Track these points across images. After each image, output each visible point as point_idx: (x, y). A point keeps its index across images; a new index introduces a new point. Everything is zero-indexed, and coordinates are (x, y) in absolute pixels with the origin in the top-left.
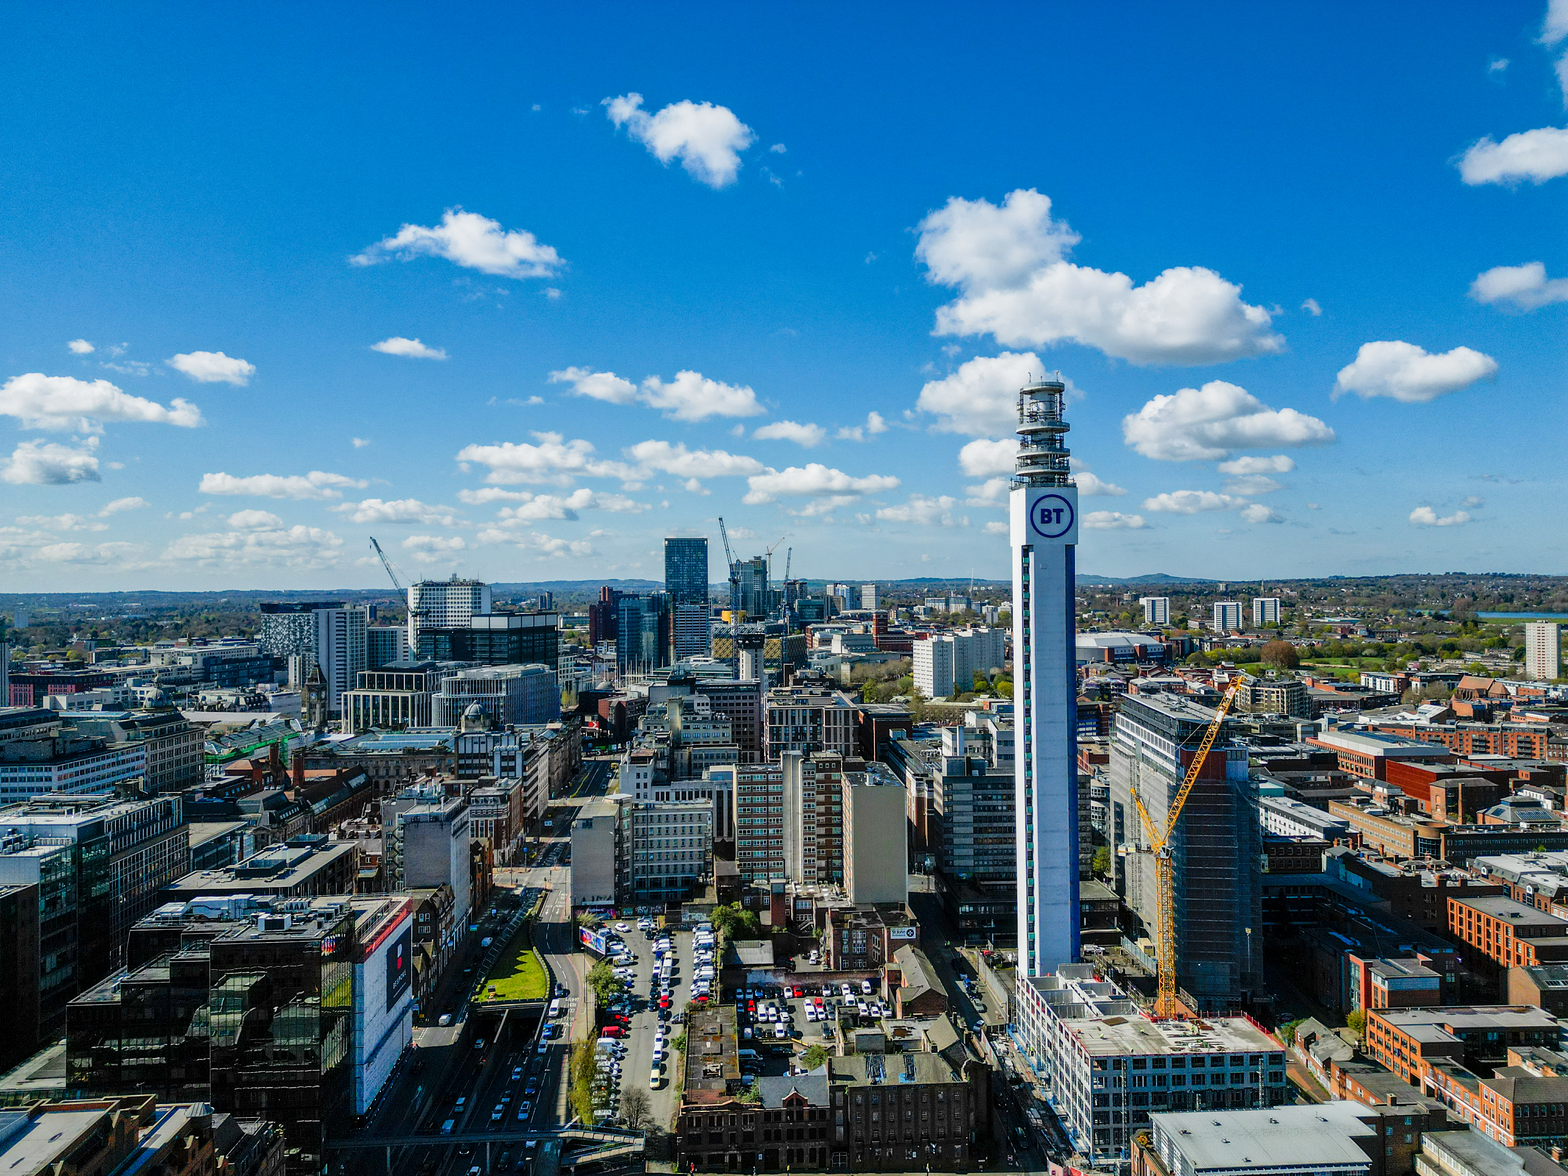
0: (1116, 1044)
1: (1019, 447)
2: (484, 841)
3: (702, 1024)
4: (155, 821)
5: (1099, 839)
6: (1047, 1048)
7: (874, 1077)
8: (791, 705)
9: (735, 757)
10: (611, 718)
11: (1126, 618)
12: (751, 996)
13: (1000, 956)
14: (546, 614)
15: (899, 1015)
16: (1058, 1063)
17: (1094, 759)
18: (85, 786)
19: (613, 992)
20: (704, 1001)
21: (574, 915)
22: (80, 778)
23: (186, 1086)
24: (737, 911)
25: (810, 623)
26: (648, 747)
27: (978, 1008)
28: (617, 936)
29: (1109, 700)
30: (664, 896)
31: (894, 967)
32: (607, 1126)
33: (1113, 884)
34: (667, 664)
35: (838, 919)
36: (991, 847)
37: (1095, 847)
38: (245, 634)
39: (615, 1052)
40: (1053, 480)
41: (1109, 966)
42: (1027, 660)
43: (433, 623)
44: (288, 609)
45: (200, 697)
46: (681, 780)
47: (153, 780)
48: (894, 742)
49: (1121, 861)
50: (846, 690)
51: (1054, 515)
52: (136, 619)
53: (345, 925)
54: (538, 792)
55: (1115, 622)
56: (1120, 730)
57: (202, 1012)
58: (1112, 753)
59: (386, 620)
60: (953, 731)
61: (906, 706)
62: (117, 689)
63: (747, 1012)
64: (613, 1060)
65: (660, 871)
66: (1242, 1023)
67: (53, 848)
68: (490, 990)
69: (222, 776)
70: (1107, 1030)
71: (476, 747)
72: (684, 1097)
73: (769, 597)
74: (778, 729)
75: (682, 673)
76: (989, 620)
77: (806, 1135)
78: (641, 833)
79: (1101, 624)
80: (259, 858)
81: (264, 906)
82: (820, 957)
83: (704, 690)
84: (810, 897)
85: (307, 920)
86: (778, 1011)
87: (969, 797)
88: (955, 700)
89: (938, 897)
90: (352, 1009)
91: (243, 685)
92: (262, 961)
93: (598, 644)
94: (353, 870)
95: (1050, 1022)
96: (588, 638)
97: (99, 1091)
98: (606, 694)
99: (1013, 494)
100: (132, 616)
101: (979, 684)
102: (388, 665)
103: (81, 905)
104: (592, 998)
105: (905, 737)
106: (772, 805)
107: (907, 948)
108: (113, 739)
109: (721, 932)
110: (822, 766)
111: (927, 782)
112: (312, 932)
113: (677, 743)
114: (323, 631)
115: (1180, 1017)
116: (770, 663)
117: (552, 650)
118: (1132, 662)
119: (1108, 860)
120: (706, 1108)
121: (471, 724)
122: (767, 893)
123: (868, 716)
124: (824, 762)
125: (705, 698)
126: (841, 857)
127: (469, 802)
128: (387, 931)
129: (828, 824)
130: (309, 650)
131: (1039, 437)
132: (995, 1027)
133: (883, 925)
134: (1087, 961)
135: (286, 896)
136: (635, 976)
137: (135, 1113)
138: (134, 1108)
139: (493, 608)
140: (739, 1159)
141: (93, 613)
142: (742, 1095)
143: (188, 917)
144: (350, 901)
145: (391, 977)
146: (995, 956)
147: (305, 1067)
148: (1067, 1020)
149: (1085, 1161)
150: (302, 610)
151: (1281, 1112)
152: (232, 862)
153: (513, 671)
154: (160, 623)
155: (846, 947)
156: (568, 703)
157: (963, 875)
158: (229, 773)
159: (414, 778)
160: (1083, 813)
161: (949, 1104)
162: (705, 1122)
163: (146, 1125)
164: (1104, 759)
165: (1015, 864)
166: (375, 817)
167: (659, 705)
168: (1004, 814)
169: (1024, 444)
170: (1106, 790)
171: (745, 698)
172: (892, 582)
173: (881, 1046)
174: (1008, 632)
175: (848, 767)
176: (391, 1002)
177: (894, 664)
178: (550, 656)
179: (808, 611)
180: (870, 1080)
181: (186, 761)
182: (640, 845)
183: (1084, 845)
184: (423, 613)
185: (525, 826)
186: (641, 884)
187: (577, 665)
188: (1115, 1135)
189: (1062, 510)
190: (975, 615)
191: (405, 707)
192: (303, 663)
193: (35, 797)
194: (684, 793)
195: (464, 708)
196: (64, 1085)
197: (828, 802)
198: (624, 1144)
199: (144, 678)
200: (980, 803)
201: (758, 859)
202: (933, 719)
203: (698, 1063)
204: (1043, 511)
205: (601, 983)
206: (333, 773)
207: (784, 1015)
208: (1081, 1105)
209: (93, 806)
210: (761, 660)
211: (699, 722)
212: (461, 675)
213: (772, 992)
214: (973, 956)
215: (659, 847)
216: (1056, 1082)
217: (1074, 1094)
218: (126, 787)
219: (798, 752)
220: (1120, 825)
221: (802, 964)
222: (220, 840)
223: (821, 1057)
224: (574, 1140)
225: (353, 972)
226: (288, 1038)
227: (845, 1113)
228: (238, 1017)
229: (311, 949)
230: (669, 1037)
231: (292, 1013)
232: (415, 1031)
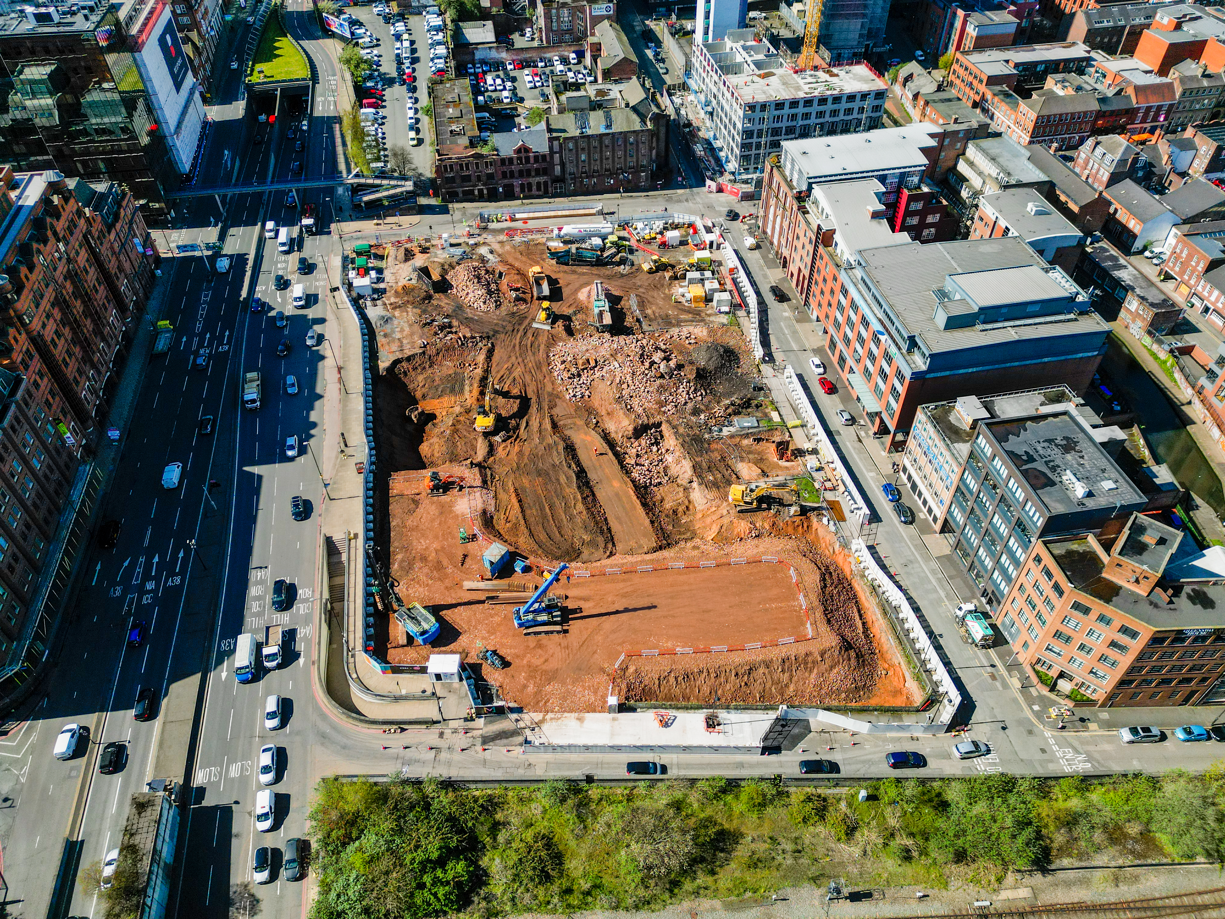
0: (764, 93)
3: (444, 94)
7: (582, 128)
12: (480, 70)
13: (681, 25)
15: (600, 80)
19: (364, 70)
20: (442, 76)
23: (32, 159)
27: (661, 71)
28: (358, 21)
31: (595, 40)
32: (382, 174)
39: (376, 119)
41: (767, 29)
53: (110, 18)
57: (15, 98)
63: (478, 83)
64: (376, 125)
66: (862, 70)
68: (260, 72)
70: (758, 82)
72: (438, 151)
77: (533, 173)
82: (533, 34)
85: (73, 13)
86: (503, 81)
90: (145, 91)
92: (48, 52)
95: (717, 79)
104: (348, 76)
107: (606, 23)
109: (448, 15)
115: (816, 68)
120: (456, 158)
128: (151, 22)
132: (674, 85)
133: (585, 3)
134: (751, 27)
136: (381, 56)
140: (485, 192)
142: (482, 147)
146: (677, 26)
147: (126, 140)
148: (729, 76)
149: (733, 178)
151: (875, 134)
155: (554, 24)
161: (637, 146)
162: (456, 168)
163: (13, 189)
173: (586, 105)
180: (579, 131)
188: (755, 159)
198: (395, 187)
203: (445, 125)
205: (355, 63)
207: (509, 84)
208: (733, 139)
213: (497, 65)
214: (659, 27)
216: (717, 124)
217: (729, 132)
221: (519, 41)
223: (540, 116)
224: (359, 185)
225: (135, 60)
226: (101, 117)
227: (561, 157)
228: (50, 101)
229: (88, 40)
230: (418, 106)
231: (94, 96)
232: (207, 108)
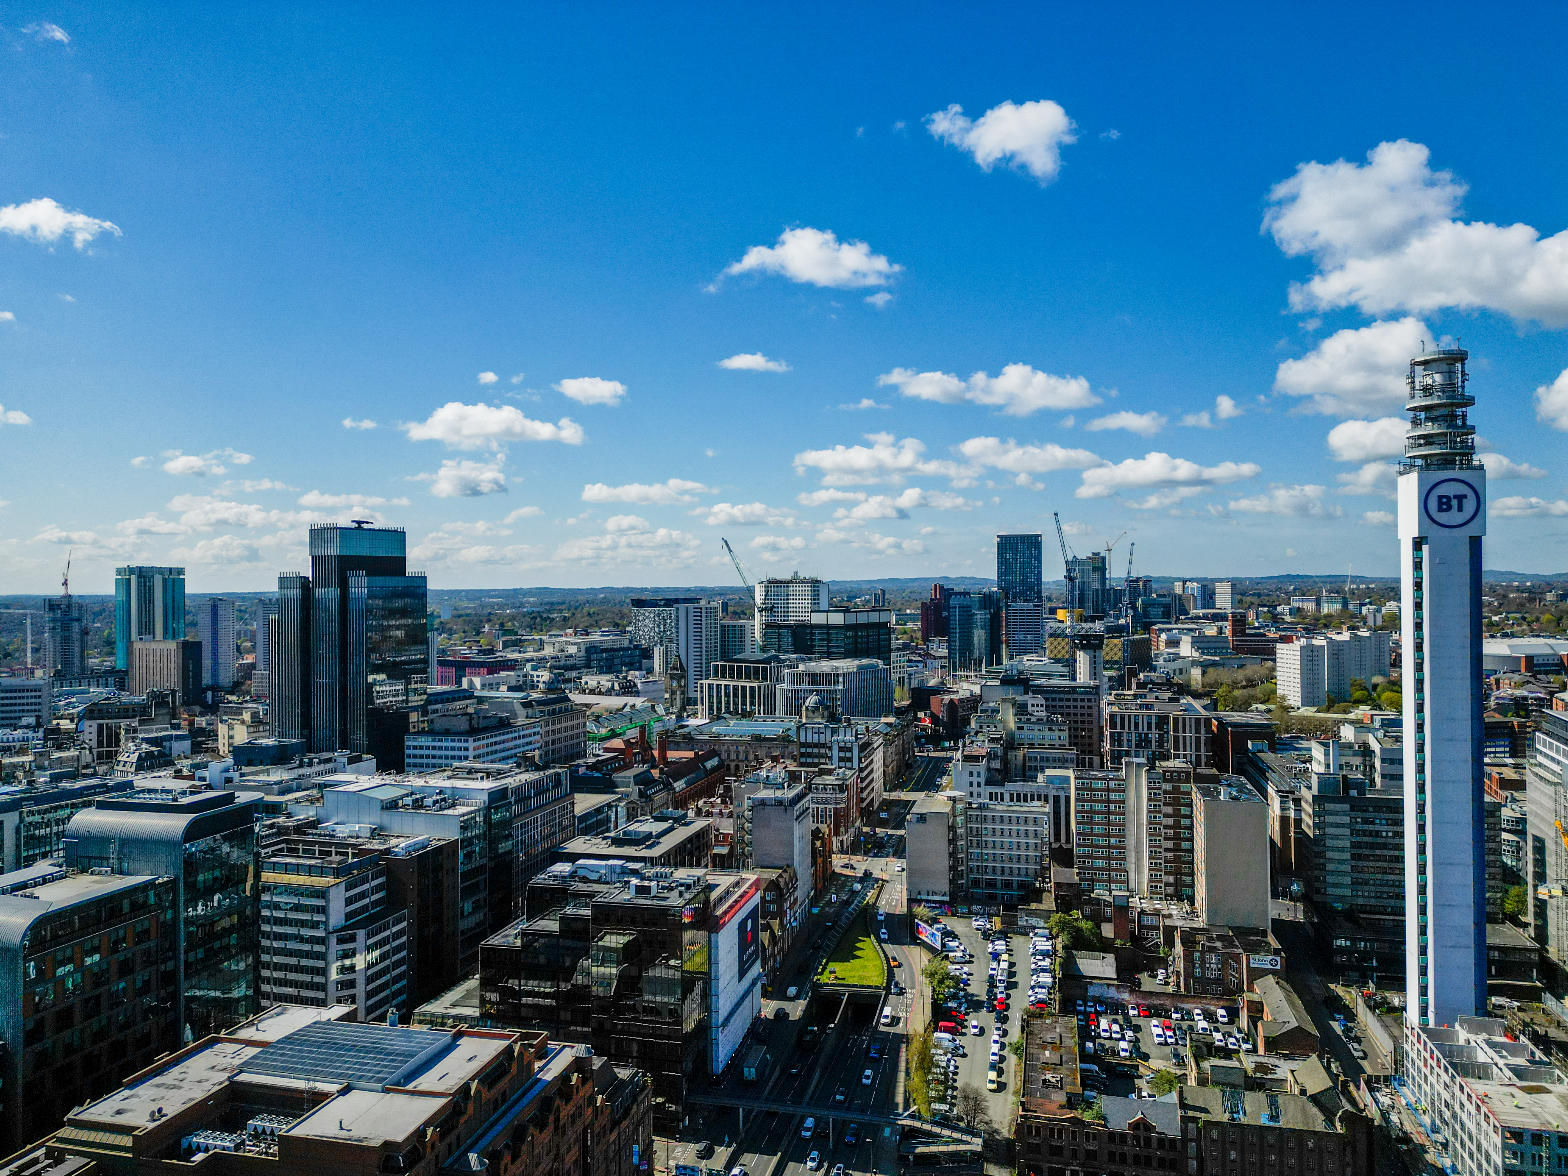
0: (1535, 1116)
1: (1409, 425)
2: (824, 828)
3: (1041, 1032)
4: (548, 789)
5: (1513, 877)
6: (1444, 1109)
7: (1232, 1112)
8: (1134, 710)
9: (1072, 760)
10: (943, 715)
11: (1549, 622)
12: (1093, 1010)
13: (1384, 998)
14: (879, 611)
15: (1261, 1050)
16: (1458, 1127)
17: (1505, 784)
18: (494, 756)
19: (947, 990)
20: (1042, 1009)
21: (910, 908)
22: (490, 749)
23: (572, 1028)
24: (1076, 920)
25: (1155, 624)
26: (981, 746)
27: (1356, 1054)
28: (953, 933)
29: (1527, 716)
30: (999, 898)
31: (1255, 997)
32: (944, 1121)
33: (1531, 931)
34: (999, 663)
35: (1189, 938)
36: (1372, 877)
37: (1507, 886)
38: (619, 627)
39: (951, 1048)
40: (1453, 462)
41: (1526, 1025)
42: (1419, 667)
43: (777, 618)
44: (653, 604)
45: (583, 681)
46: (1016, 781)
47: (547, 753)
48: (1254, 754)
49: (1541, 907)
50: (1196, 696)
51: (1454, 503)
52: (533, 612)
53: (702, 896)
54: (873, 784)
55: (1535, 626)
56: (1541, 752)
57: (585, 963)
58: (1529, 778)
59: (737, 615)
60: (1326, 745)
61: (1269, 716)
62: (519, 673)
63: (1088, 1025)
64: (949, 1055)
65: (994, 873)
67: (469, 809)
68: (831, 972)
69: (601, 752)
70: (1523, 1098)
71: (816, 736)
72: (1022, 1104)
73: (1108, 595)
74: (1120, 734)
75: (1015, 672)
76: (1371, 622)
77: (1155, 1164)
78: (975, 833)
79: (1516, 628)
80: (631, 828)
81: (635, 873)
82: (1168, 977)
83: (1039, 690)
84: (1157, 913)
85: (671, 889)
86: (1122, 1029)
87: (1346, 820)
88: (1328, 711)
89: (1309, 928)
90: (708, 974)
91: (617, 672)
92: (633, 922)
93: (930, 641)
94: (708, 846)
95: (1448, 1080)
96: (919, 635)
97: (504, 1023)
98: (939, 690)
99: (1402, 480)
100: (530, 610)
101: (1358, 694)
102: (737, 657)
103: (491, 859)
104: (928, 991)
105: (1266, 749)
106: (1113, 814)
107: (1271, 979)
108: (515, 716)
109: (1060, 940)
110: (1169, 776)
111: (1293, 800)
112: (674, 900)
113: (1011, 744)
114: (682, 624)
116: (1110, 664)
117: (885, 646)
118: (1558, 673)
119: (1524, 902)
120: (1046, 1119)
121: (810, 714)
122: (1109, 904)
123: (1222, 725)
124: (1172, 772)
125: (1040, 699)
126: (1192, 874)
127: (810, 789)
128: (739, 905)
129: (1177, 838)
130: (671, 641)
131: (1436, 413)
132: (1378, 1077)
133: (1241, 951)
134: (1496, 1016)
135: (653, 865)
136: (971, 974)
137: (532, 1046)
138: (530, 1042)
139: (830, 605)
141: (501, 606)
142: (1084, 1110)
143: (573, 877)
144: (705, 874)
145: (742, 949)
146: (1378, 998)
147: (669, 1024)
148: (1469, 1080)
150: (666, 605)
152: (608, 830)
153: (848, 665)
154: (551, 616)
155: (1198, 970)
156: (901, 699)
157: (1339, 906)
158: (607, 750)
159: (761, 764)
160: (1492, 845)
161: (1321, 1154)
162: (1045, 1132)
163: (540, 1058)
164: (1520, 785)
165: (1403, 898)
166: (726, 797)
167: (992, 705)
168: (1390, 841)
169: (1416, 422)
170: (1522, 821)
171: (1082, 700)
172: (1250, 579)
173: (1241, 1081)
174: (1395, 636)
175: (1200, 779)
176: (742, 973)
177: (1254, 669)
178: (884, 652)
179: (1152, 611)
180: (1227, 1115)
181: (572, 737)
182: (975, 844)
183: (1492, 883)
184: (768, 609)
185: (862, 816)
186: (976, 883)
187: (909, 661)
189: (1465, 496)
190: (1353, 616)
191: (752, 696)
192: (666, 653)
193: (456, 764)
194: (1018, 795)
195: (805, 699)
196: (478, 1014)
197: (1177, 814)
198: (961, 1141)
199: (539, 664)
200: (1358, 827)
201: (1099, 869)
202: (1301, 731)
203: (1036, 1071)
204: (1440, 497)
205: (939, 978)
206: (690, 754)
207: (1129, 1033)
209: (499, 774)
210: (1100, 661)
211: (1034, 723)
212: (801, 667)
213: (1116, 1008)
214: (1351, 996)
215: (994, 847)
216: (1455, 1149)
217: (1480, 1166)
218: (526, 759)
219: (1143, 760)
220: (1540, 863)
221: (1148, 983)
222: (599, 810)
223: (1170, 1082)
224: (913, 1129)
225: (710, 941)
226: (655, 995)
227: (1199, 1147)
228: (614, 971)
229: (674, 915)
230: (1006, 1040)
231: (658, 972)
232: (763, 1001)
